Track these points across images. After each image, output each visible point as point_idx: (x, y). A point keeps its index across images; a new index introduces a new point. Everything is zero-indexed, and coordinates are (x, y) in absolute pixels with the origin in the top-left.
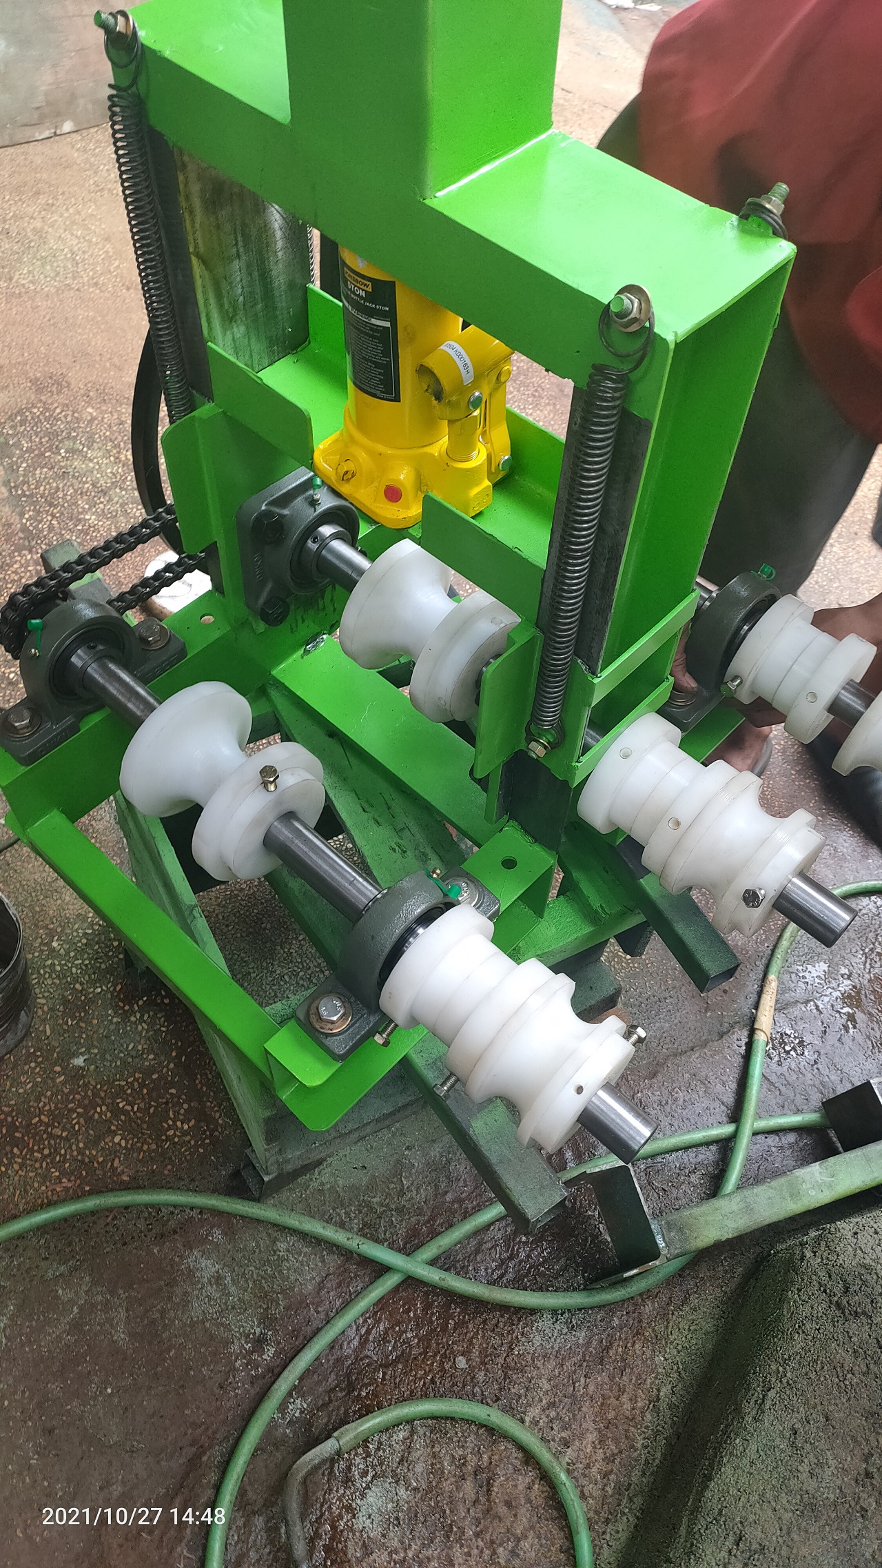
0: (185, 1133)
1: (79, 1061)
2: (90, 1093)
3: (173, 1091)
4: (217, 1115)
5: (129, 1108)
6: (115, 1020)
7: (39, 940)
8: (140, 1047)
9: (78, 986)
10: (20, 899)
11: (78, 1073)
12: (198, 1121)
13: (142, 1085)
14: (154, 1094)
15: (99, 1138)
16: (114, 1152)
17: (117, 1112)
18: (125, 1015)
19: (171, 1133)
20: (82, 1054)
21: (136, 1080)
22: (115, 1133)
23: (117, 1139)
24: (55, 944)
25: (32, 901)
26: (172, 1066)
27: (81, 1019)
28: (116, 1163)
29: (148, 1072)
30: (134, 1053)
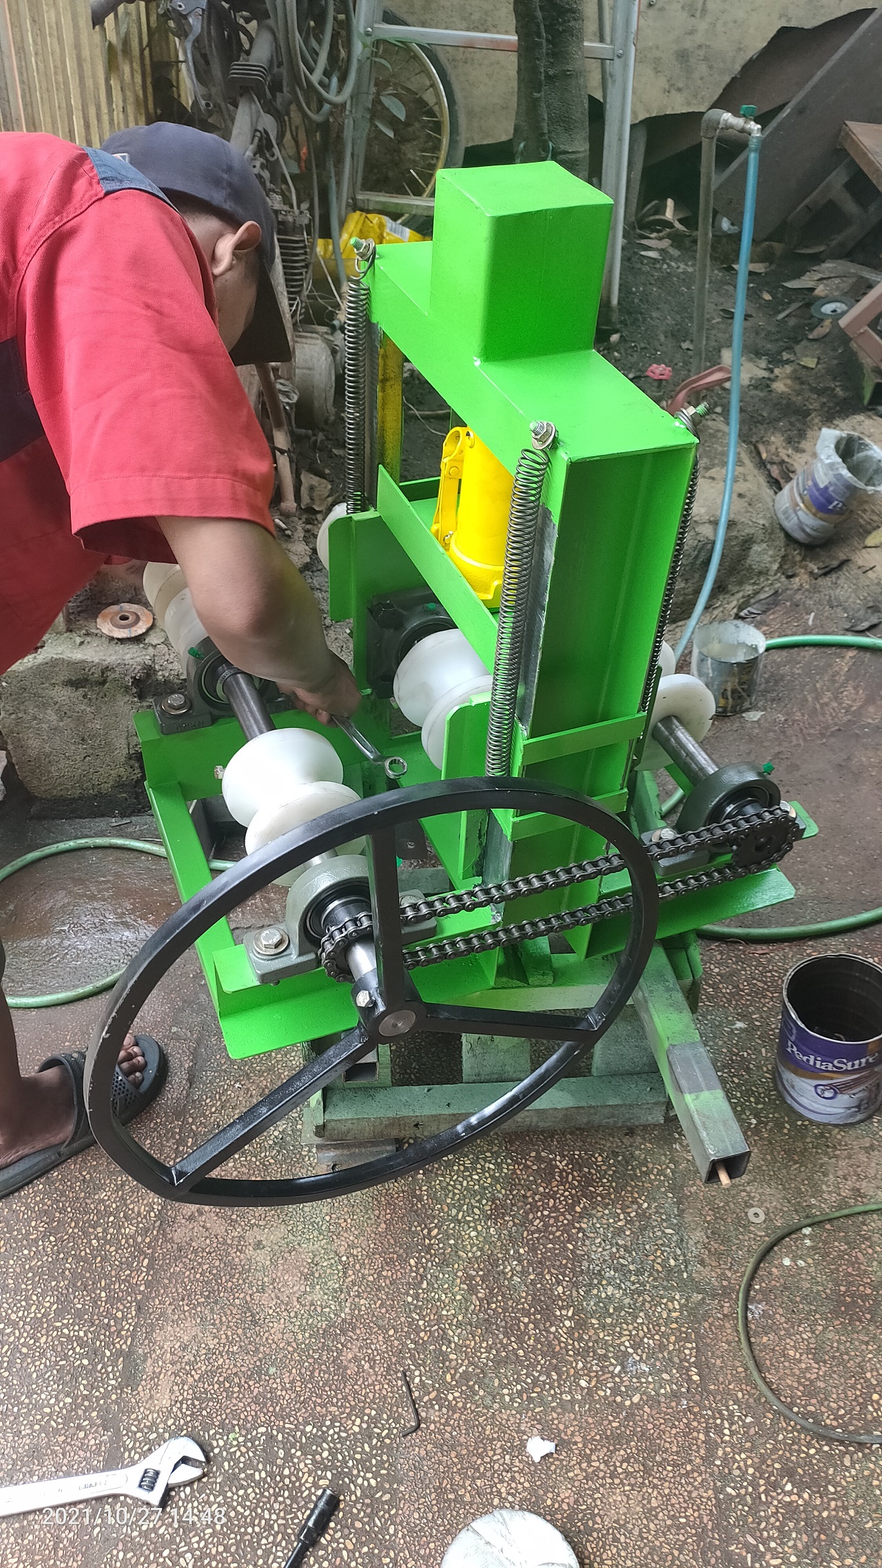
1: (739, 1025)
2: (734, 1002)
7: (768, 1127)
9: (736, 1080)
11: (743, 1017)
16: (719, 964)
20: (737, 1029)
22: (718, 974)
24: (754, 1121)
25: (773, 1167)
27: (737, 1055)
28: (719, 957)
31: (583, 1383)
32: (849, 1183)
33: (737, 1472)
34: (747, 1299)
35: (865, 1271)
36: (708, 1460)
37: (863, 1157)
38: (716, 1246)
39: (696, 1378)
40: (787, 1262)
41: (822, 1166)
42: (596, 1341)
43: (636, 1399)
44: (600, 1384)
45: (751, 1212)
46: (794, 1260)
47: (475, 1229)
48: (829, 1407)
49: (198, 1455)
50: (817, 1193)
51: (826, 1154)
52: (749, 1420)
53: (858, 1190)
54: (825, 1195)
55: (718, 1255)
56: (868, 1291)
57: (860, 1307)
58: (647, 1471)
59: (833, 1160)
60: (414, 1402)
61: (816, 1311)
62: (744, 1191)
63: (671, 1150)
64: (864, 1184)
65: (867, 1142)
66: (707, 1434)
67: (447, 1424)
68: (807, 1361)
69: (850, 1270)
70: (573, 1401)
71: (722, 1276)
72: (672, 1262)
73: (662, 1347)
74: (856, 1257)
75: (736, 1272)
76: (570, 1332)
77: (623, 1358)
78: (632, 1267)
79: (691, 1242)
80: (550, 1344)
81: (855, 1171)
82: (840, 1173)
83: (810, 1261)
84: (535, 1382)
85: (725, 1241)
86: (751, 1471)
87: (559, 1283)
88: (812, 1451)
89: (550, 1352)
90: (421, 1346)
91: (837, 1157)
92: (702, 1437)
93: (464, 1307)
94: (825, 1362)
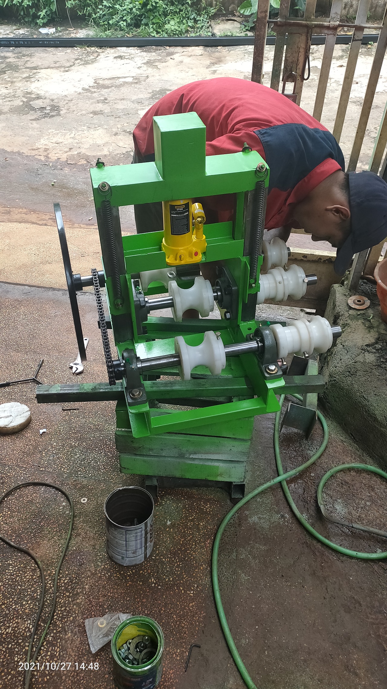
0: (211, 507)
1: (169, 523)
2: (182, 525)
3: (195, 504)
4: (210, 497)
5: (193, 517)
6: (161, 508)
8: (175, 506)
10: (97, 515)
11: (173, 526)
12: (209, 502)
13: (188, 511)
14: (193, 509)
15: (198, 529)
16: (205, 527)
17: (192, 520)
18: (161, 505)
19: (208, 510)
20: (167, 521)
21: (185, 511)
22: (199, 524)
23: (201, 524)
26: (186, 501)
28: (209, 527)
29: (184, 507)
30: (176, 508)
31: (54, 444)
32: (83, 534)
33: (11, 471)
34: (57, 489)
35: (49, 526)
36: (18, 466)
37: (92, 543)
38: (79, 486)
39: (41, 469)
40: (64, 504)
41: (94, 528)
42: (65, 449)
43: (44, 454)
44: (52, 447)
45: (86, 499)
46: (64, 506)
47: (113, 429)
48: (13, 499)
49: (77, 372)
50: (84, 522)
51: (98, 531)
52: (22, 478)
53: (79, 535)
54: (82, 524)
55: (75, 486)
56: (42, 524)
57: (38, 519)
58: (24, 452)
59: (95, 532)
60: (70, 410)
61: (43, 506)
62: (95, 500)
63: (120, 484)
64: (80, 539)
65: (97, 547)
66: (24, 467)
67: (60, 415)
68: (30, 498)
69: (52, 521)
70: (51, 441)
71: (68, 484)
72: (79, 473)
73: (54, 464)
74: (55, 525)
75: (68, 488)
76: (71, 444)
77: (57, 454)
78: (83, 462)
79: (84, 480)
80: (69, 439)
81: (87, 538)
82: (88, 532)
83: (61, 510)
84: (61, 434)
85: (79, 489)
86: (9, 474)
87: (87, 444)
88: (5, 490)
89: (67, 438)
90: (84, 413)
91: (95, 534)
92: (25, 466)
93: (90, 423)
94: (27, 503)
